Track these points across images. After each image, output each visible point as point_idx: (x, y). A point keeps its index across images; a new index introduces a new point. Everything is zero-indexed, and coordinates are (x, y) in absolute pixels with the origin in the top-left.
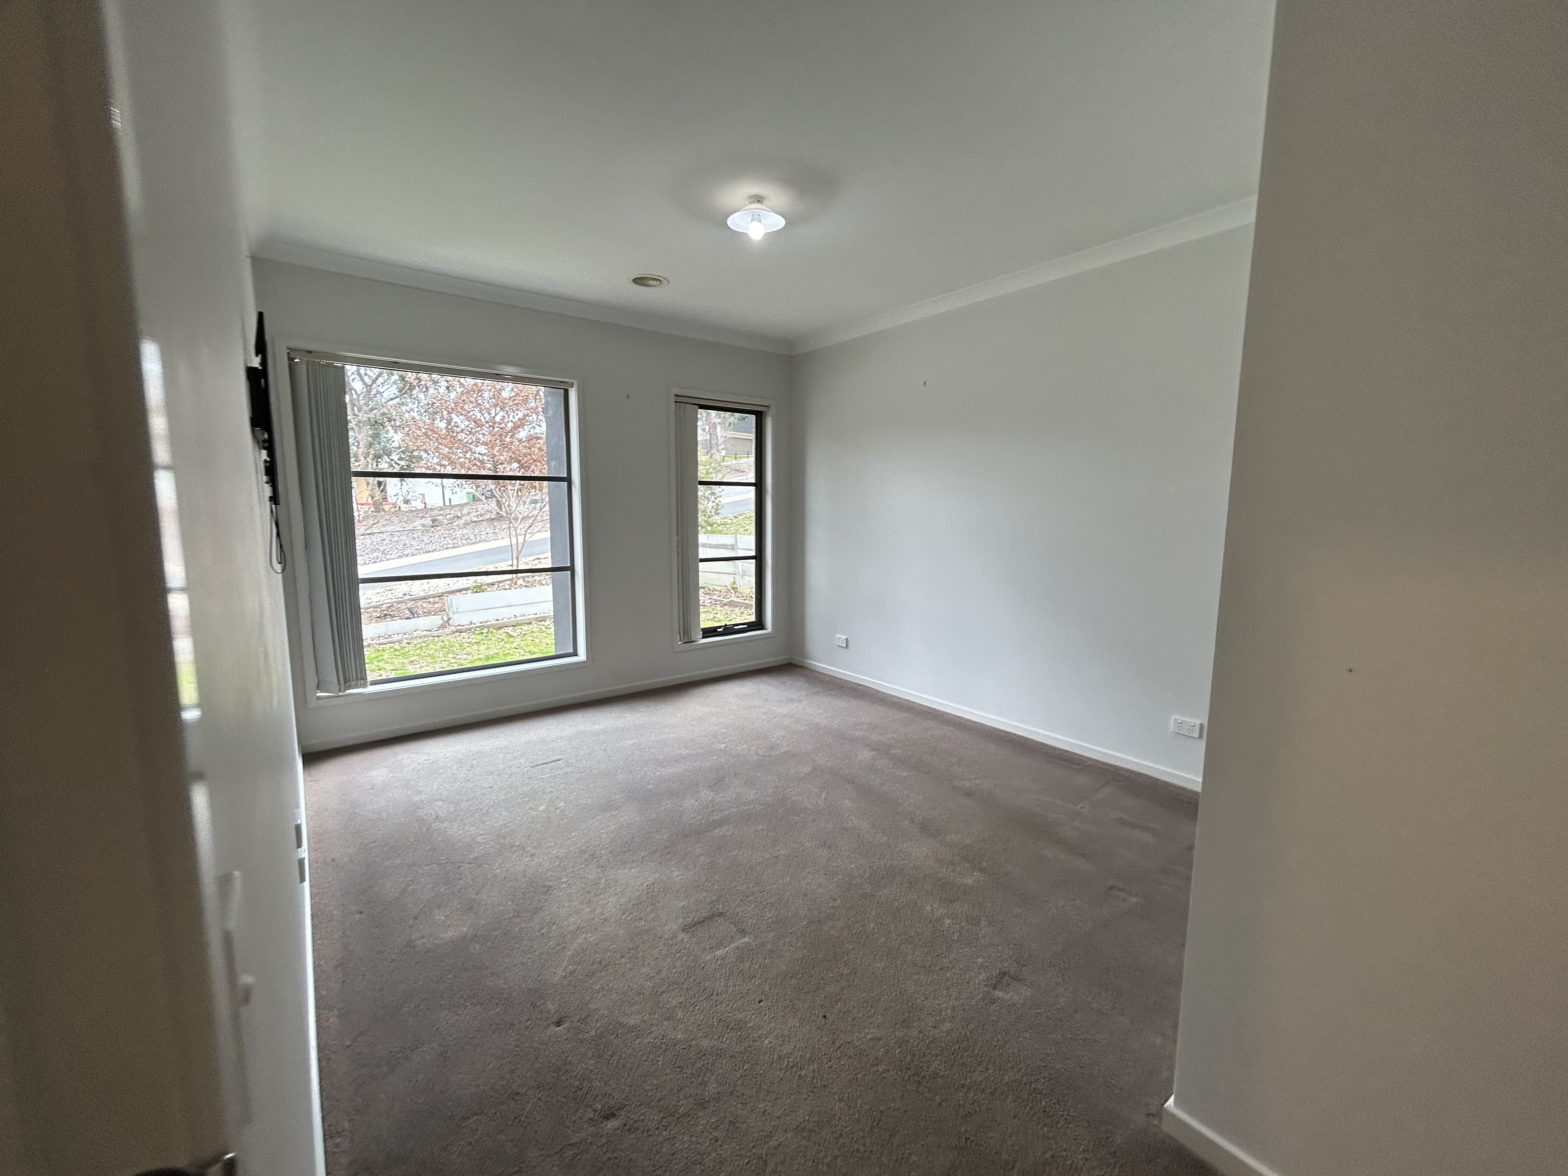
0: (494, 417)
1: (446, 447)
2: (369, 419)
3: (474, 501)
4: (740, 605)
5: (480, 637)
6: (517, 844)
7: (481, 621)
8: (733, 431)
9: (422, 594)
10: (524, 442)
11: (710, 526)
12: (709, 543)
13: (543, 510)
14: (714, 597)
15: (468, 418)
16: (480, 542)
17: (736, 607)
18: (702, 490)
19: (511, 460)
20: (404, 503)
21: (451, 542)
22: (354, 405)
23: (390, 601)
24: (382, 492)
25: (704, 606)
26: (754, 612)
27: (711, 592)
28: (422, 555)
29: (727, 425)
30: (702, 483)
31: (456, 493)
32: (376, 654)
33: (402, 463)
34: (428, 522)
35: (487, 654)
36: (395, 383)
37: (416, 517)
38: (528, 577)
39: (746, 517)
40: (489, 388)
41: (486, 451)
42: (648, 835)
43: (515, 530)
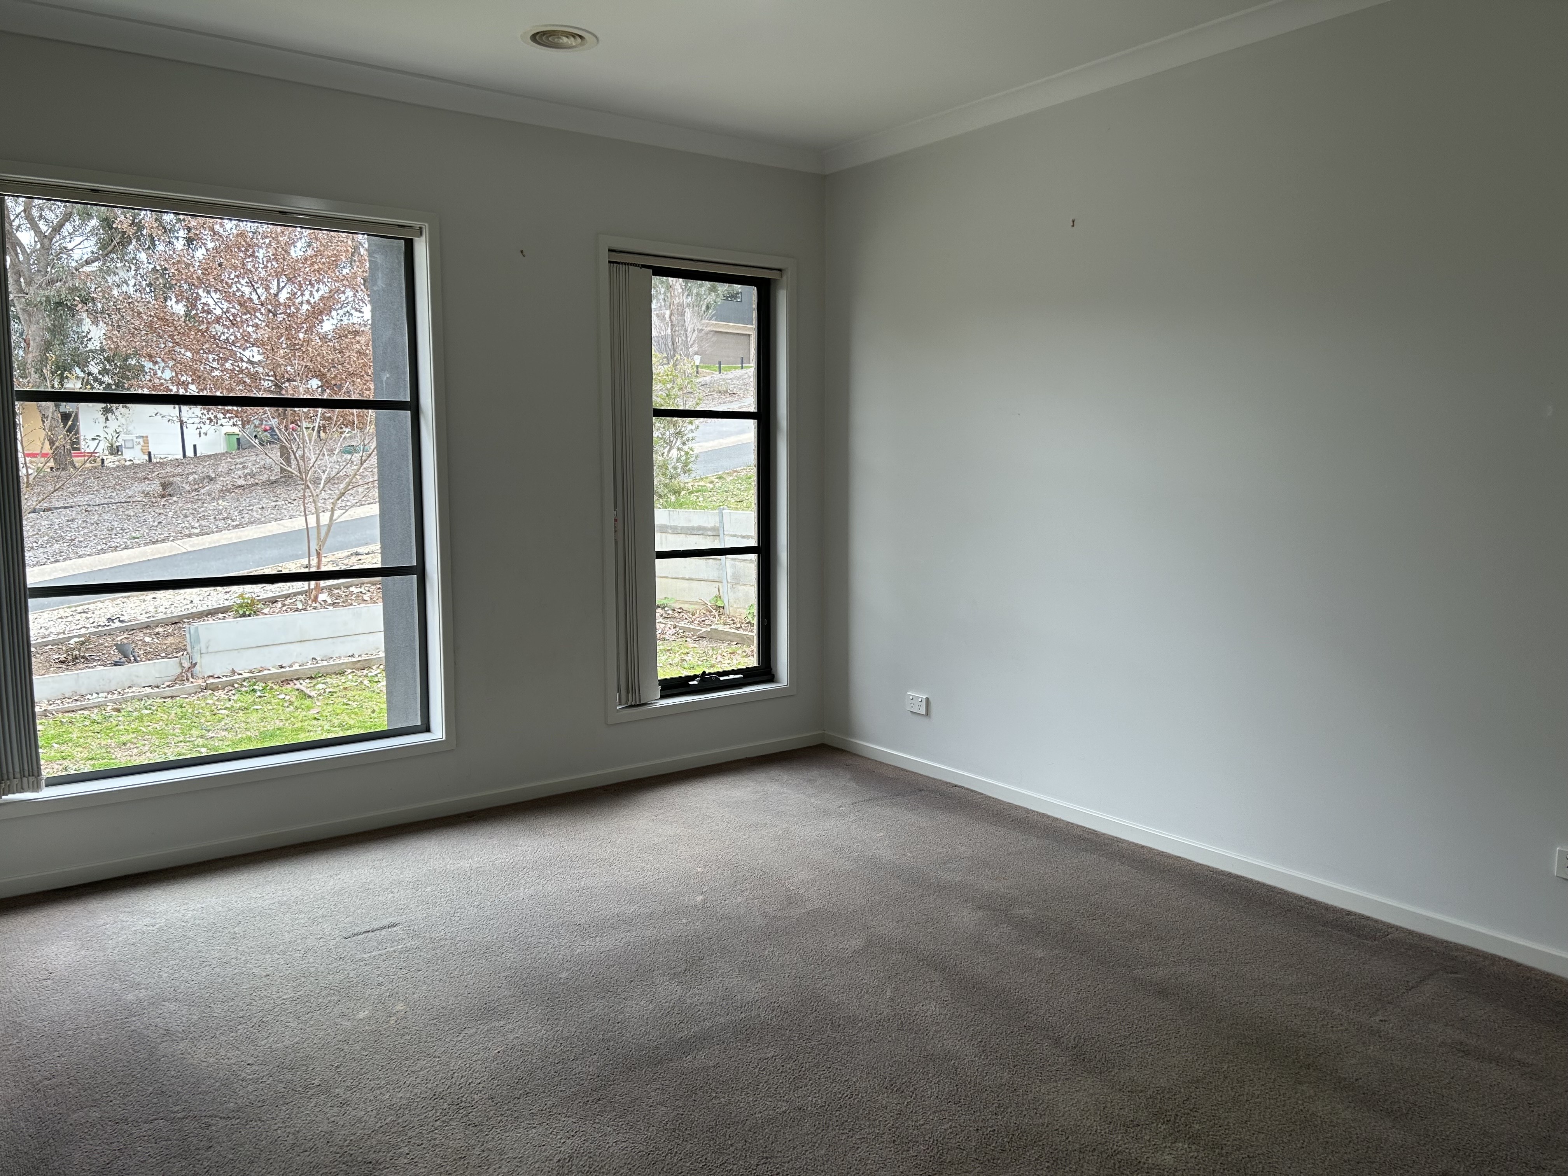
0: (276, 295)
1: (187, 349)
2: (48, 298)
3: (239, 449)
4: (729, 638)
5: (250, 698)
6: (316, 1082)
7: (252, 668)
8: (716, 320)
9: (143, 619)
10: (330, 340)
11: (674, 493)
12: (672, 524)
13: (365, 465)
14: (682, 624)
15: (228, 298)
16: (250, 523)
17: (723, 641)
18: (659, 427)
19: (309, 373)
20: (111, 454)
21: (197, 525)
22: (19, 274)
23: (83, 631)
24: (69, 431)
25: (664, 639)
26: (756, 650)
27: (676, 615)
28: (143, 548)
29: (704, 308)
30: (661, 413)
31: (206, 434)
32: (58, 730)
33: (107, 379)
34: (155, 487)
35: (262, 729)
36: (92, 232)
37: (132, 478)
38: (338, 587)
39: (739, 478)
40: (267, 241)
41: (260, 358)
42: (559, 1067)
43: (314, 501)
